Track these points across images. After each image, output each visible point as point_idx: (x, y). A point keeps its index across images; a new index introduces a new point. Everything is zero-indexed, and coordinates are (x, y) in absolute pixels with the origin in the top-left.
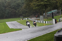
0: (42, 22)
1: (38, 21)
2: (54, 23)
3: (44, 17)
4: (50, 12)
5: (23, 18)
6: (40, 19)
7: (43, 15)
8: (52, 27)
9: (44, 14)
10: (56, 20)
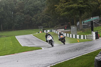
0: (74, 37)
1: (68, 34)
2: (94, 38)
3: (78, 29)
4: (87, 21)
5: (43, 30)
6: (70, 31)
7: (76, 25)
8: (90, 46)
9: (78, 24)
10: (97, 34)
